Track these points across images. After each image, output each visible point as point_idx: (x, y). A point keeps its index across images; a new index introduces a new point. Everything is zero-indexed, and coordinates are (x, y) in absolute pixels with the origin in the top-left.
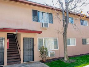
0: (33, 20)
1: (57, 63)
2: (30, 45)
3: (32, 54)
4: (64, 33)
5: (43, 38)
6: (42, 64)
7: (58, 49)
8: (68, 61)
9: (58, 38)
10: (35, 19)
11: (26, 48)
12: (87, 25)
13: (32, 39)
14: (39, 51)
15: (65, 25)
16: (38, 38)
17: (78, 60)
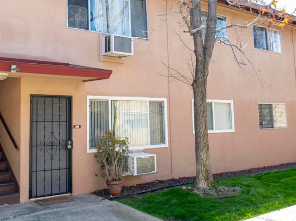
0: (72, 24)
1: (169, 200)
2: (56, 124)
3: (64, 165)
4: (195, 81)
5: (110, 98)
6: (107, 202)
7: (167, 145)
8: (212, 192)
9: (165, 100)
10: (78, 18)
11: (41, 138)
12: (280, 51)
13: (64, 103)
14: (95, 151)
15: (200, 50)
16: (89, 97)
17: (248, 186)
